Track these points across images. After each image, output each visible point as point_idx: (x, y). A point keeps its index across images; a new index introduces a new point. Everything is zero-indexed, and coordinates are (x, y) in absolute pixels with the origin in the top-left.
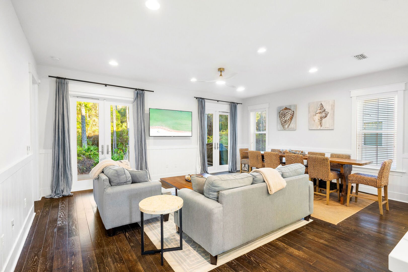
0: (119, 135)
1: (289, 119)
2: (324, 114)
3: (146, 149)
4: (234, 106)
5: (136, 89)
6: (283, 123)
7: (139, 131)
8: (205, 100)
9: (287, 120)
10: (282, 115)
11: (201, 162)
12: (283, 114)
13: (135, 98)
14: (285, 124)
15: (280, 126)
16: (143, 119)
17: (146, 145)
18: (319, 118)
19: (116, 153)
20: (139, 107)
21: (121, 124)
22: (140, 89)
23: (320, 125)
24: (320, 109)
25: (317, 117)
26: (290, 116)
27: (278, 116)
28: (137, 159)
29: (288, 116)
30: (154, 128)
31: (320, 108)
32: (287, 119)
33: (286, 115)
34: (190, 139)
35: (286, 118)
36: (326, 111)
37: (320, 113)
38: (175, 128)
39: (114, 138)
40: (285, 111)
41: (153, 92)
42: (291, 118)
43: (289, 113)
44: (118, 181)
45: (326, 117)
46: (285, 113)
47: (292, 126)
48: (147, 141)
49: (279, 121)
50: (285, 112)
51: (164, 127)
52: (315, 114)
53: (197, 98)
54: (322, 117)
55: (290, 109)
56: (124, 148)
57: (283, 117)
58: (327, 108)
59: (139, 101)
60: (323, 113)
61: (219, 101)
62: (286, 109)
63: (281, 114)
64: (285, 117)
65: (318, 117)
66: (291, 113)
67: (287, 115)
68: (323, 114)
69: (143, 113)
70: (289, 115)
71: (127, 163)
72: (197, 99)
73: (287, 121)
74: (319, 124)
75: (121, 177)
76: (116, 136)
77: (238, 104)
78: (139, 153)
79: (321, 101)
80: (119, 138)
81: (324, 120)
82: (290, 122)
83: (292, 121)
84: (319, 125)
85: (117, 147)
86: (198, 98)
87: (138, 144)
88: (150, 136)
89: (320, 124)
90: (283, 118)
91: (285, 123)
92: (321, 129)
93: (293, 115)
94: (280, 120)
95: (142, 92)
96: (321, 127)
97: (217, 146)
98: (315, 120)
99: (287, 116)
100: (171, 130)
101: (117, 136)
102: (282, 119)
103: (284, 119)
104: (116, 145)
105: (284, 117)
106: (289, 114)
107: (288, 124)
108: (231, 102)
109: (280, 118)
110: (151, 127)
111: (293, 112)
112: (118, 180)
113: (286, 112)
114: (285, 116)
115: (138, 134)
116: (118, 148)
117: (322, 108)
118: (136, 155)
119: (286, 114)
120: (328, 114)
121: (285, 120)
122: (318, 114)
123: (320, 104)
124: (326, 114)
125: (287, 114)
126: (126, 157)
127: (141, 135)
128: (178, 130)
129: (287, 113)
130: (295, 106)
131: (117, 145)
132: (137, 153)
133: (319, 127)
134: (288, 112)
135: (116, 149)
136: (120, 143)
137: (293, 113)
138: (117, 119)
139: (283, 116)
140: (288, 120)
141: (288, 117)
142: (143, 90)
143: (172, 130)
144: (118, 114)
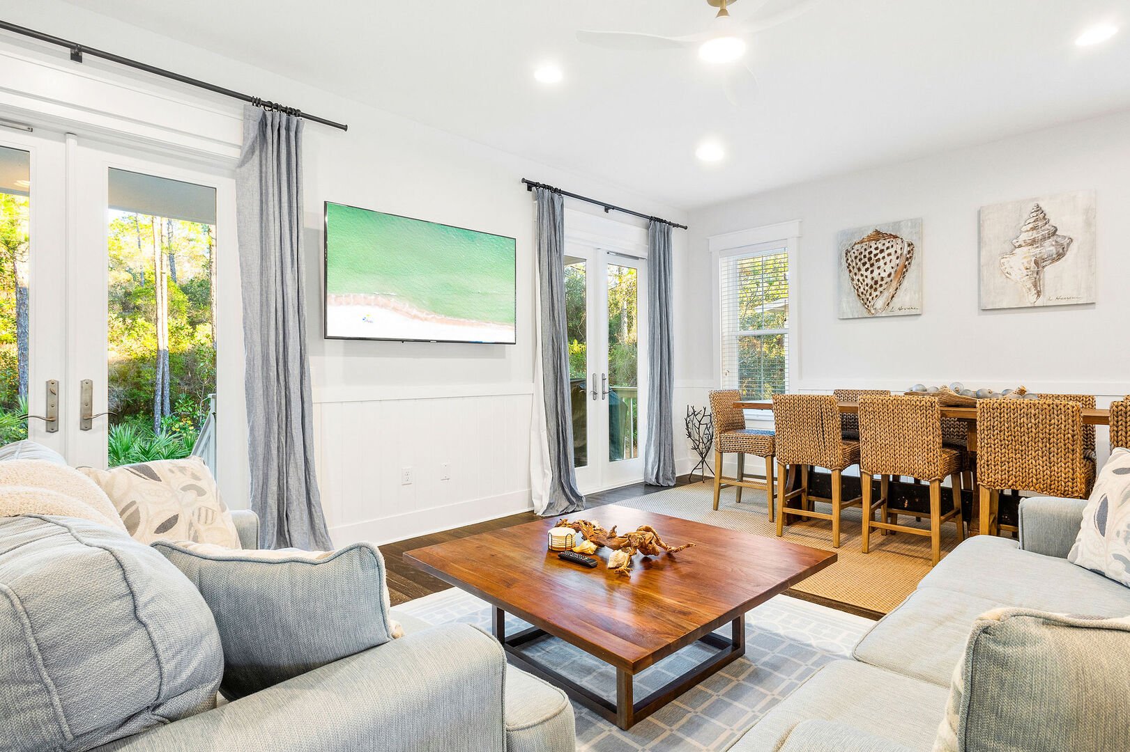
0: (182, 368)
1: (889, 275)
2: (1052, 248)
3: (306, 399)
4: (661, 231)
5: (257, 102)
6: (865, 295)
7: (268, 312)
8: (562, 197)
9: (882, 279)
10: (860, 260)
11: (552, 452)
12: (865, 256)
13: (249, 143)
14: (874, 294)
15: (851, 304)
16: (292, 250)
17: (306, 383)
18: (1026, 265)
19: (164, 432)
20: (272, 190)
21: (189, 327)
22: (277, 107)
23: (1033, 289)
24: (1033, 229)
25: (1020, 261)
26: (898, 261)
27: (840, 264)
28: (261, 450)
29: (885, 264)
30: (348, 304)
31: (1031, 226)
32: (884, 275)
33: (878, 260)
34: (503, 357)
35: (876, 272)
36: (1059, 236)
37: (1033, 242)
38: (438, 308)
39: (159, 376)
40: (873, 244)
41: (345, 128)
42: (902, 271)
43: (892, 251)
44: (36, 726)
45: (1060, 256)
46: (875, 252)
47: (907, 298)
48: (313, 362)
49: (847, 284)
50: (872, 249)
51: (393, 300)
52: (1008, 247)
53: (530, 185)
54: (1044, 260)
55: (895, 237)
56: (198, 413)
57: (863, 269)
58: (1065, 220)
59: (270, 159)
60: (1047, 243)
61: (614, 208)
62: (878, 235)
63: (856, 257)
64: (875, 267)
65: (1025, 260)
66: (899, 252)
67: (884, 258)
68: (1049, 248)
69: (290, 222)
70: (893, 257)
71: (198, 479)
72: (529, 189)
73: (883, 283)
74: (1029, 284)
75: (78, 671)
76: (167, 369)
77: (675, 225)
78: (268, 421)
79: (1036, 199)
80: (182, 379)
81: (1050, 271)
82: (894, 284)
83: (905, 283)
84: (1029, 289)
85: (172, 410)
86: (536, 185)
87: (267, 373)
88: (329, 334)
89: (1035, 286)
90: (863, 272)
91: (876, 290)
92: (1036, 304)
93: (907, 259)
94: (853, 279)
95: (288, 121)
96: (1039, 296)
97: (603, 386)
98: (1008, 270)
99: (881, 263)
100: (423, 315)
101: (172, 369)
102: (862, 275)
103: (870, 276)
104: (167, 402)
105: (867, 270)
106: (889, 255)
107: (886, 294)
108: (651, 218)
109: (850, 271)
110: (333, 296)
111: (909, 245)
112: (40, 714)
113: (876, 249)
114: (872, 265)
115: (264, 326)
116: (177, 415)
117: (1040, 224)
118: (252, 430)
119: (876, 255)
120: (1068, 245)
121: (873, 278)
122: (1025, 249)
123: (1031, 206)
124: (1062, 245)
125: (880, 256)
126: (206, 445)
127: (281, 332)
128: (452, 314)
129: (882, 251)
130: (917, 224)
131: (172, 403)
132: (261, 421)
133: (1031, 299)
134: (888, 248)
135: (168, 415)
136: (183, 396)
137: (909, 252)
138: (173, 312)
139: (864, 264)
140: (889, 279)
141: (886, 267)
142: (290, 112)
143: (430, 317)
144: (181, 297)
